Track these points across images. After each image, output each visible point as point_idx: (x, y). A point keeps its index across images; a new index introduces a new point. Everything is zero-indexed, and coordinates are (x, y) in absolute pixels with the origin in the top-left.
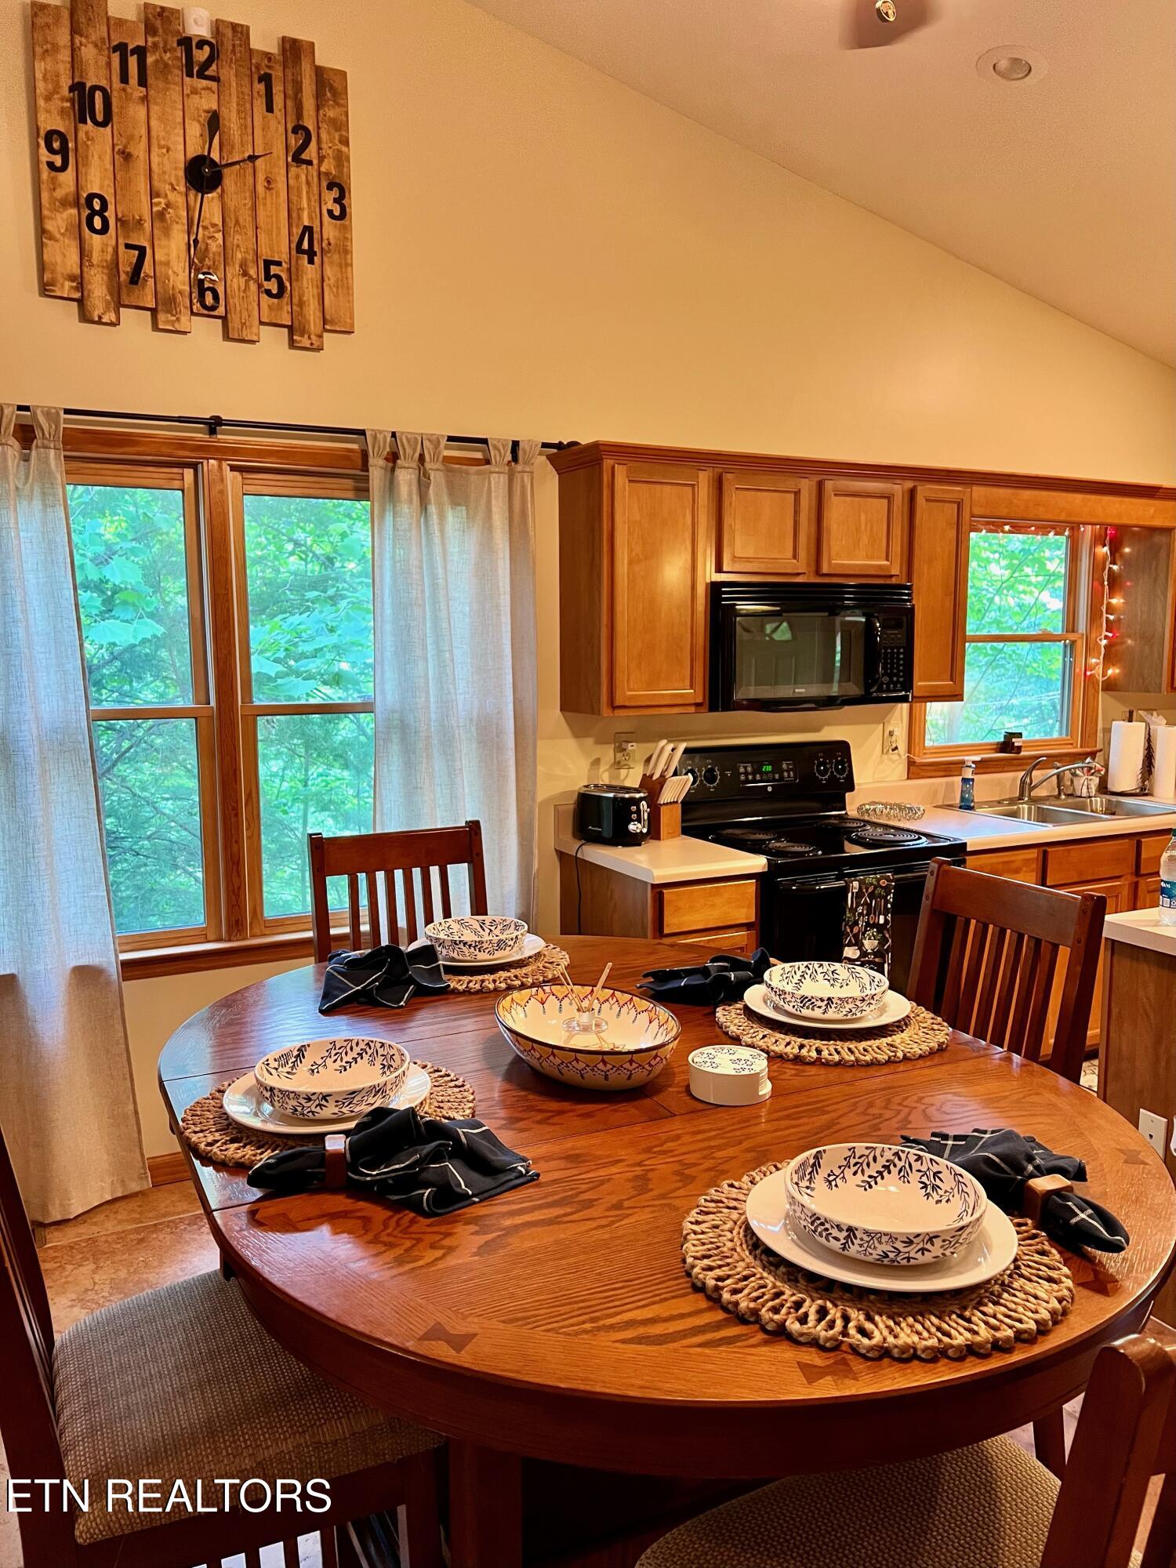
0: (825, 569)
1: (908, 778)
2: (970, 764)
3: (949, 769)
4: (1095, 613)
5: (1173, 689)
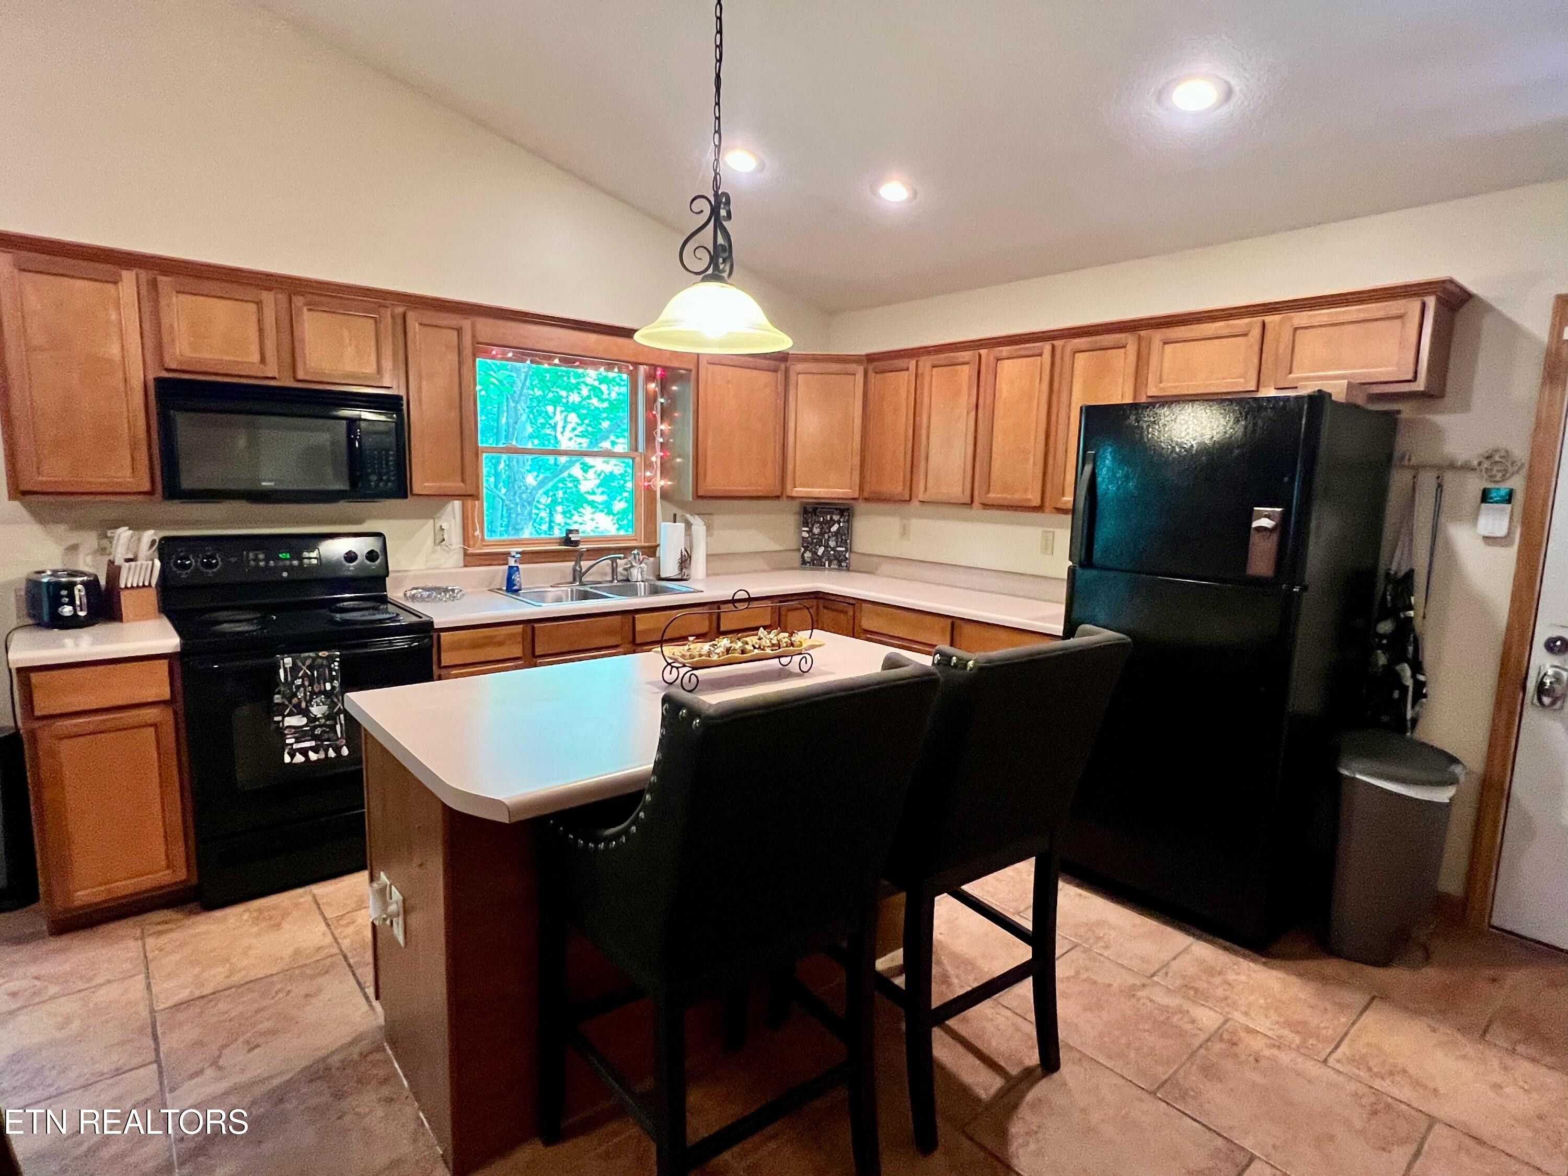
0: (301, 375)
1: (465, 566)
2: (513, 554)
3: (500, 558)
4: (650, 438)
5: (698, 497)
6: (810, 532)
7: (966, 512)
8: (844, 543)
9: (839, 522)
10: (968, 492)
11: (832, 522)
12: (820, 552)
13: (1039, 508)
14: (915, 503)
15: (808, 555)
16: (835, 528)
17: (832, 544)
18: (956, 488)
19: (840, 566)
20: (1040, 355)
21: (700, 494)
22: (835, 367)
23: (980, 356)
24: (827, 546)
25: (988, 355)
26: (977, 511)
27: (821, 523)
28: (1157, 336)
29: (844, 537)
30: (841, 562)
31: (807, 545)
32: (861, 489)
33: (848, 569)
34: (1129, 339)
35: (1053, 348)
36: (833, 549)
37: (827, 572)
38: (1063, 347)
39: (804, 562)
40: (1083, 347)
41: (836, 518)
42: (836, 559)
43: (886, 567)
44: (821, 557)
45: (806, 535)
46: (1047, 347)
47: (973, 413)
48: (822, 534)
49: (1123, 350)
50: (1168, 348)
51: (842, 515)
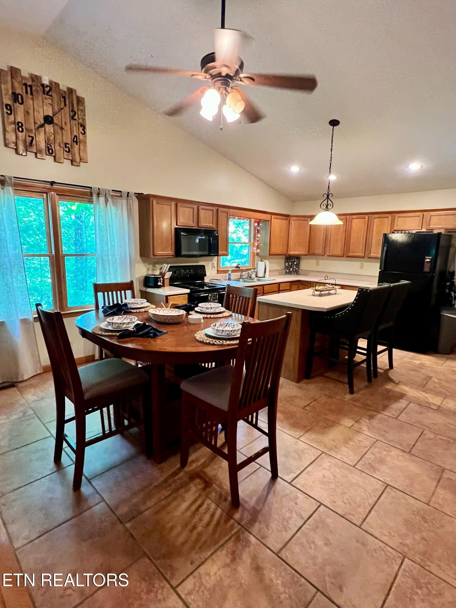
0: (200, 226)
1: (217, 273)
2: (230, 271)
3: (226, 272)
4: (254, 238)
5: (270, 255)
6: (288, 264)
7: (342, 258)
8: (298, 267)
9: (297, 261)
10: (343, 252)
11: (295, 261)
12: (291, 270)
13: (363, 257)
14: (326, 256)
15: (287, 271)
16: (295, 263)
17: (295, 267)
18: (339, 252)
19: (297, 274)
20: (365, 218)
21: (271, 254)
22: (302, 218)
23: (347, 217)
24: (293, 268)
25: (349, 218)
26: (345, 258)
27: (291, 262)
28: (397, 215)
29: (298, 265)
30: (297, 273)
31: (287, 268)
32: (309, 252)
33: (299, 274)
34: (389, 216)
35: (368, 217)
36: (295, 269)
37: (293, 276)
38: (371, 217)
39: (286, 273)
40: (376, 217)
41: (296, 260)
42: (296, 272)
43: (311, 274)
44: (291, 271)
45: (287, 265)
46: (367, 217)
47: (345, 232)
48: (292, 265)
49: (387, 219)
50: (400, 219)
51: (297, 259)
